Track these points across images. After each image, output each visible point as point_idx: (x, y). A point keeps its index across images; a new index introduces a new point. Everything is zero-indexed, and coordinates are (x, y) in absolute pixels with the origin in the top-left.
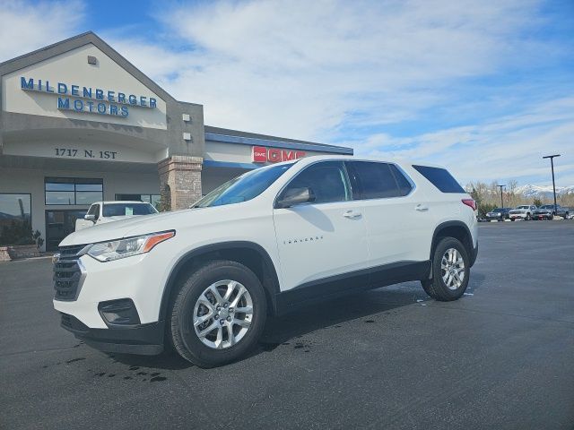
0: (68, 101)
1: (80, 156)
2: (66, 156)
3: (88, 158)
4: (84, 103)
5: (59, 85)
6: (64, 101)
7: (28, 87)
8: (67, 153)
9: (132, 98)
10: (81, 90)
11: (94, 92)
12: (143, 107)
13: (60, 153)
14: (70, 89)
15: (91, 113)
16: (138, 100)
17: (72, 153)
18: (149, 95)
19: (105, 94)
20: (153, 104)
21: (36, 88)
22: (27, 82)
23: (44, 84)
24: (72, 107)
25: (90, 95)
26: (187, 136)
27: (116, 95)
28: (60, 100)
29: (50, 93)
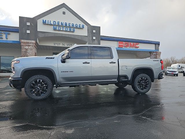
0: (56, 27)
1: (61, 45)
2: (57, 46)
3: (63, 46)
4: (61, 27)
5: (54, 22)
6: (55, 27)
7: (44, 23)
8: (57, 44)
9: (76, 25)
10: (60, 23)
11: (64, 24)
12: (80, 28)
13: (55, 44)
14: (57, 23)
15: (63, 31)
16: (78, 25)
17: (59, 45)
18: (82, 24)
19: (68, 24)
20: (83, 27)
21: (47, 23)
22: (44, 21)
23: (49, 22)
24: (57, 29)
26: (94, 38)
27: (71, 24)
28: (54, 27)
29: (51, 25)
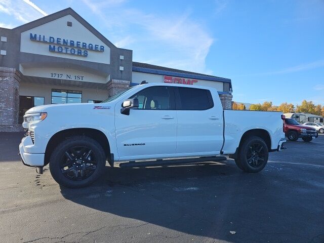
0: (54, 46)
1: (64, 78)
2: (56, 78)
3: (68, 79)
4: (63, 48)
5: (50, 38)
6: (52, 46)
7: (33, 38)
8: (57, 76)
9: (91, 46)
10: (62, 40)
11: (69, 42)
12: (96, 50)
13: (54, 75)
14: (56, 39)
15: (66, 53)
16: (94, 46)
17: (60, 76)
18: (100, 43)
19: (75, 43)
20: (102, 49)
21: (38, 39)
22: (33, 36)
23: (42, 37)
24: (56, 50)
25: (67, 43)
26: (122, 68)
27: (81, 44)
28: (50, 46)
29: (45, 42)
